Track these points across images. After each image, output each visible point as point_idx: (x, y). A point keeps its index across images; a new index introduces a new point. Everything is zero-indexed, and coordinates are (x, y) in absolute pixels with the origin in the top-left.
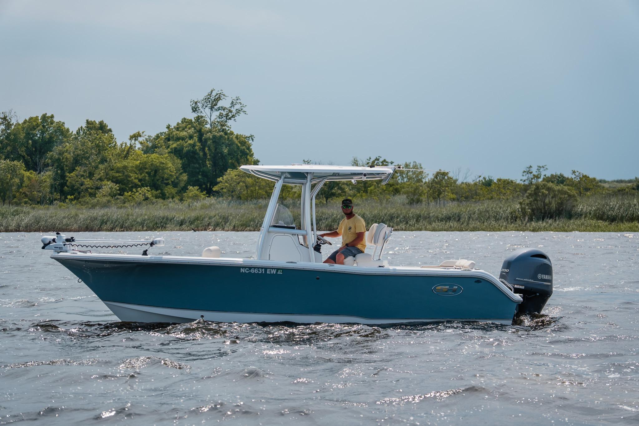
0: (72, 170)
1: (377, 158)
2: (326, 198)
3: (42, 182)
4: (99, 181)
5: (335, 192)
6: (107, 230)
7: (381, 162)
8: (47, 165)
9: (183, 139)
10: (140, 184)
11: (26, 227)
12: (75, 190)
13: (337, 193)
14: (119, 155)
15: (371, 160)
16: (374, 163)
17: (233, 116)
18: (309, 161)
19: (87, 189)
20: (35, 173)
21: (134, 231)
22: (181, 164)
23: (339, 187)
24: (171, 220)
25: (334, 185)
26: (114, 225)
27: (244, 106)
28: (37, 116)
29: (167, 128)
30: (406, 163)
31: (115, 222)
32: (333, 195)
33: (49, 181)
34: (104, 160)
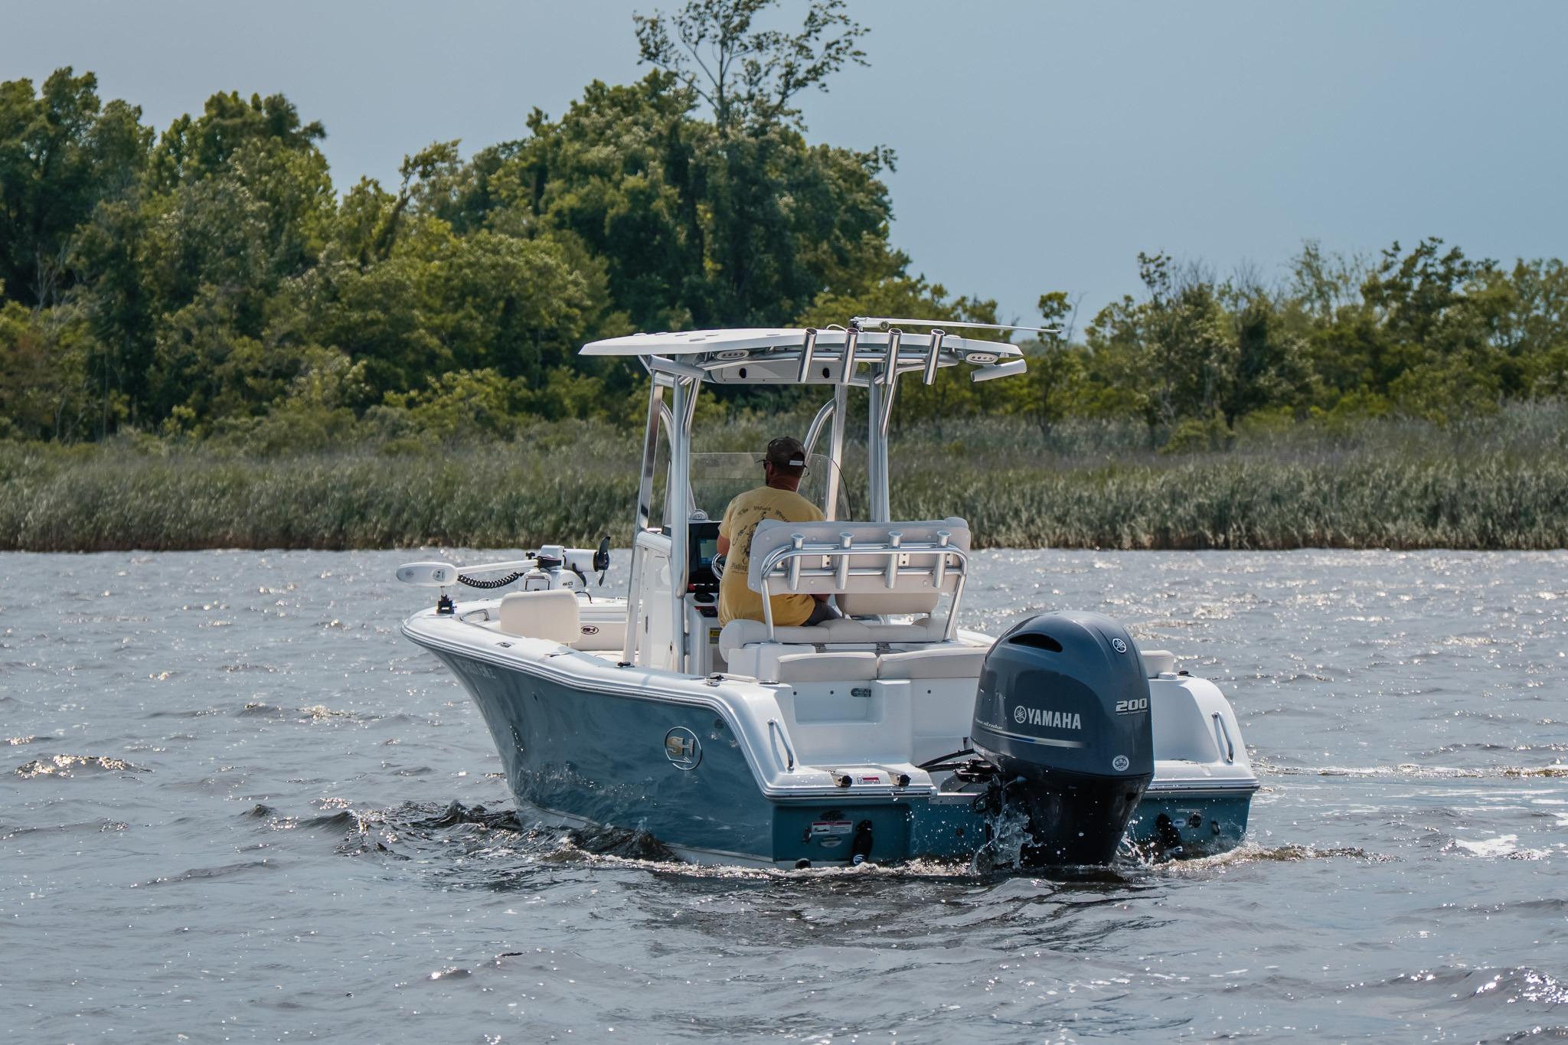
0: (182, 295)
1: (1423, 245)
2: (1226, 412)
3: (55, 348)
4: (287, 344)
5: (1269, 387)
6: (368, 544)
7: (1443, 262)
8: (69, 278)
9: (602, 171)
10: (447, 352)
11: (45, 531)
12: (189, 381)
13: (1276, 392)
14: (352, 237)
15: (1403, 256)
16: (1414, 265)
17: (816, 73)
18: (1163, 259)
19: (238, 379)
20: (27, 310)
21: (479, 548)
22: (607, 272)
23: (1282, 368)
24: (625, 502)
25: (1261, 360)
26: (395, 520)
27: (861, 29)
28: (24, 80)
29: (529, 125)
30: (1520, 261)
31: (399, 513)
32: (1260, 399)
33: (82, 346)
34: (299, 260)
